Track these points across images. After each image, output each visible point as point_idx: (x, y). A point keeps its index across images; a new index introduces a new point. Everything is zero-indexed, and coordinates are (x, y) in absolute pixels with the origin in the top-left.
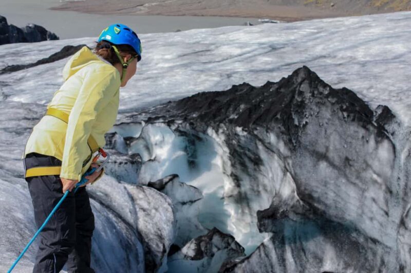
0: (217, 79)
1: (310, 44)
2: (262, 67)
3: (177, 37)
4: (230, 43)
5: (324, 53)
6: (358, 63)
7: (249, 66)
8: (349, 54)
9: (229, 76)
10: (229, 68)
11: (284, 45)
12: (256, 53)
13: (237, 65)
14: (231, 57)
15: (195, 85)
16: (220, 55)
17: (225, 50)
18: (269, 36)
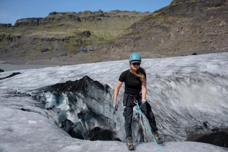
0: (60, 80)
1: (82, 70)
2: (71, 76)
3: (45, 69)
4: (60, 71)
5: (86, 72)
6: (96, 74)
7: (67, 76)
8: (93, 72)
9: (63, 79)
10: (62, 77)
11: (75, 71)
12: (68, 73)
13: (64, 76)
14: (62, 74)
15: (55, 81)
16: (59, 74)
17: (60, 72)
18: (70, 69)
